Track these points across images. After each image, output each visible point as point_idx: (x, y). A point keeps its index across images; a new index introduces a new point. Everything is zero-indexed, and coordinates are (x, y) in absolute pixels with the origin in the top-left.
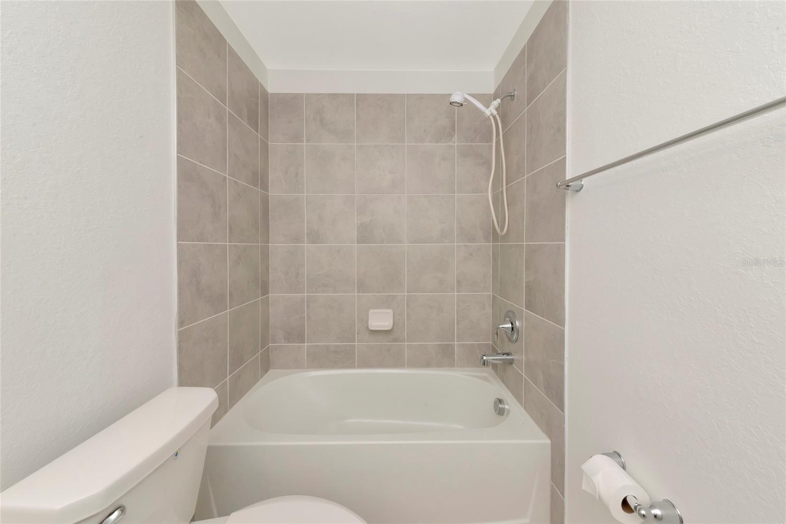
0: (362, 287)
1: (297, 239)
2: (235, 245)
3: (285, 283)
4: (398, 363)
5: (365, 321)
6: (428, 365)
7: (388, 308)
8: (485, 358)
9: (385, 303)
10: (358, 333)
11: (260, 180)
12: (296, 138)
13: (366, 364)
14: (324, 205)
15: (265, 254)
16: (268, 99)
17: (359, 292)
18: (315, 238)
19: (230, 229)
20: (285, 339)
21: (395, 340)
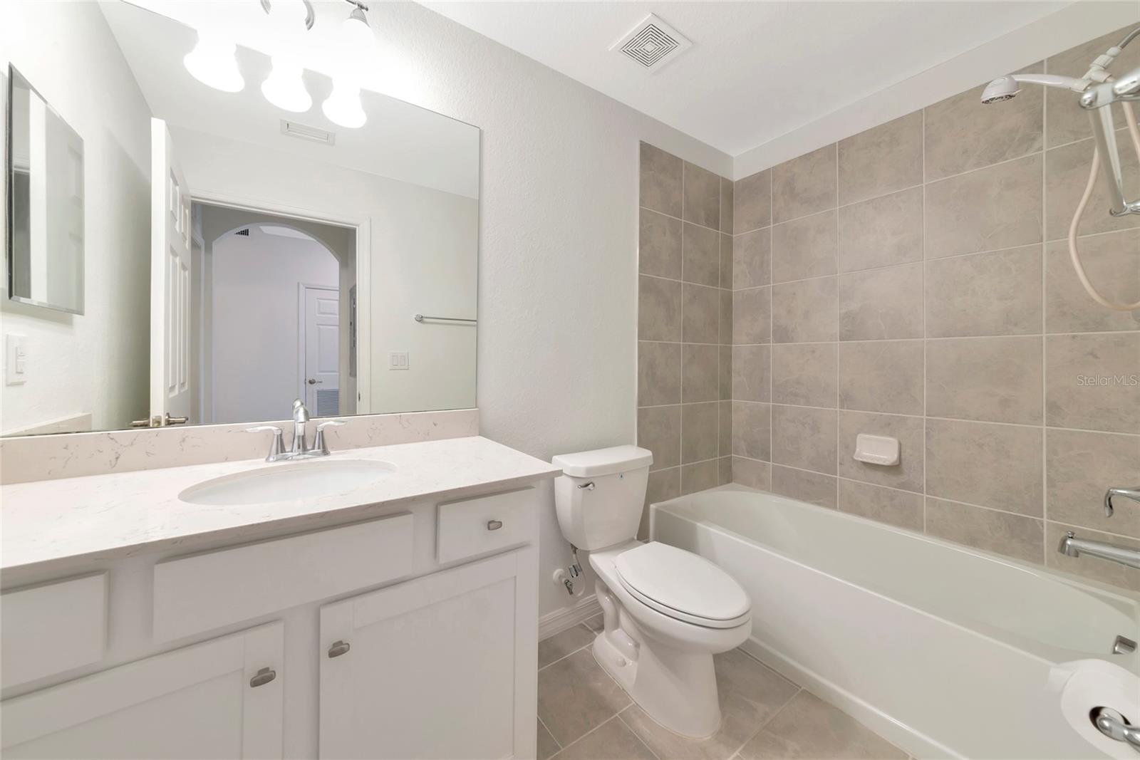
0: (847, 400)
1: (762, 338)
2: (689, 345)
3: (748, 389)
4: (909, 520)
5: (850, 447)
6: (972, 541)
7: (891, 436)
8: (1069, 542)
9: (886, 427)
10: (840, 464)
11: (722, 277)
12: (763, 222)
13: (853, 508)
14: (794, 294)
15: (727, 357)
16: (733, 190)
17: (842, 407)
18: (783, 335)
19: (684, 329)
20: (748, 452)
21: (902, 486)
